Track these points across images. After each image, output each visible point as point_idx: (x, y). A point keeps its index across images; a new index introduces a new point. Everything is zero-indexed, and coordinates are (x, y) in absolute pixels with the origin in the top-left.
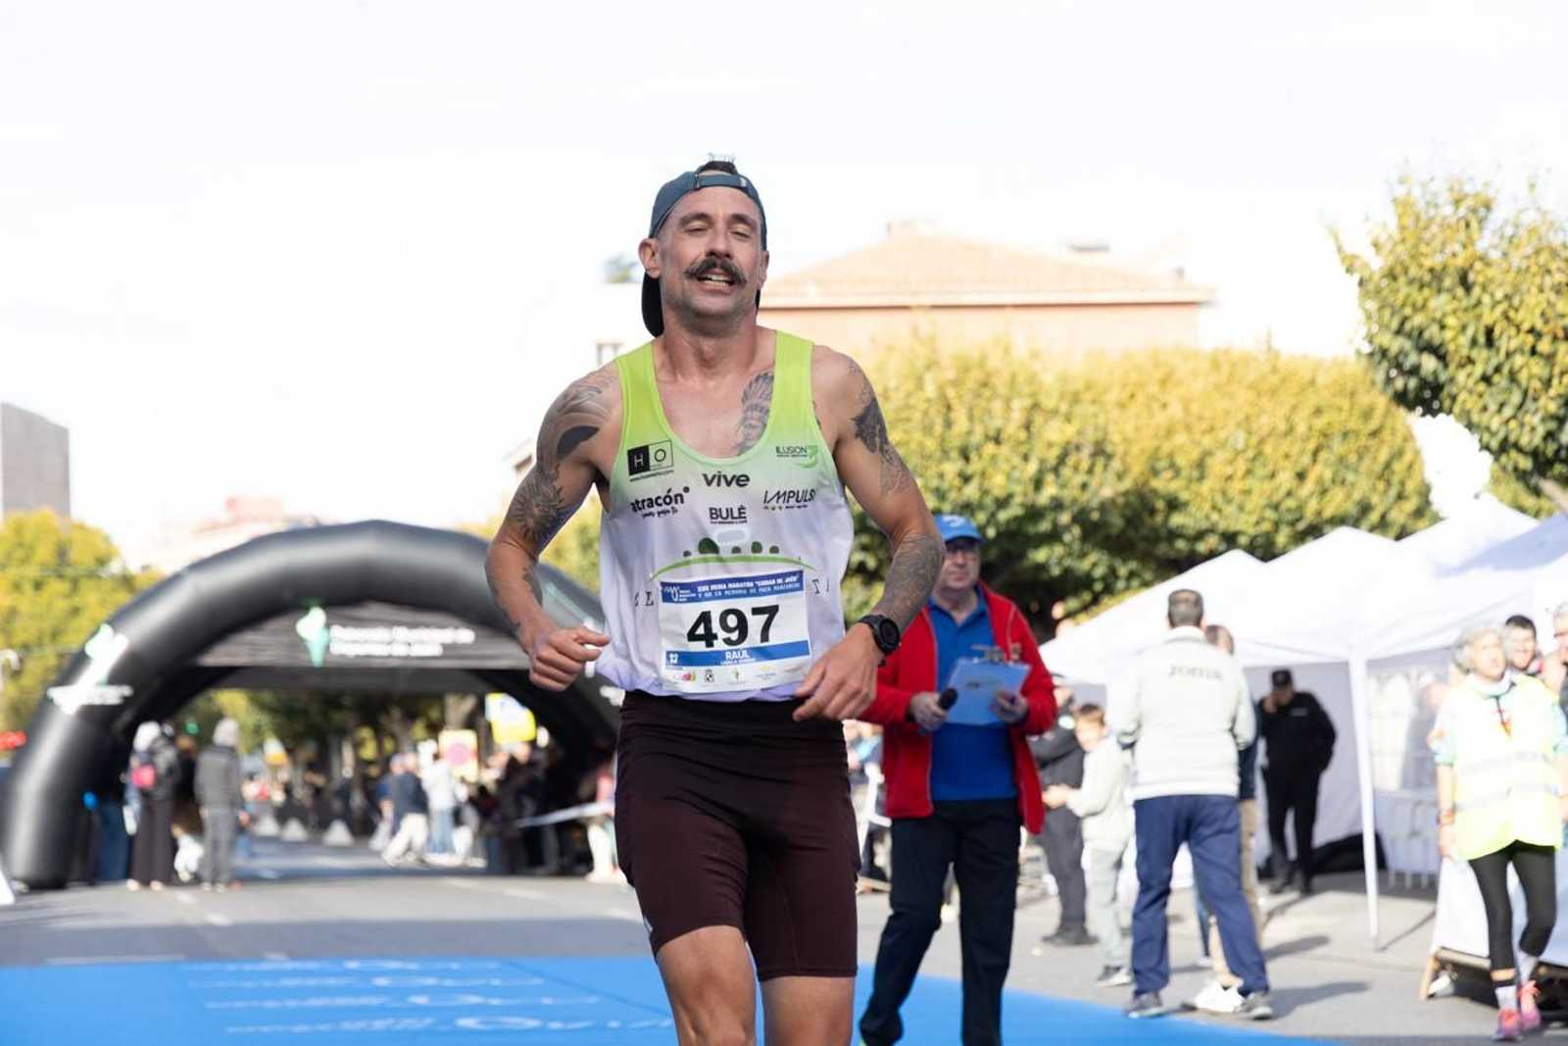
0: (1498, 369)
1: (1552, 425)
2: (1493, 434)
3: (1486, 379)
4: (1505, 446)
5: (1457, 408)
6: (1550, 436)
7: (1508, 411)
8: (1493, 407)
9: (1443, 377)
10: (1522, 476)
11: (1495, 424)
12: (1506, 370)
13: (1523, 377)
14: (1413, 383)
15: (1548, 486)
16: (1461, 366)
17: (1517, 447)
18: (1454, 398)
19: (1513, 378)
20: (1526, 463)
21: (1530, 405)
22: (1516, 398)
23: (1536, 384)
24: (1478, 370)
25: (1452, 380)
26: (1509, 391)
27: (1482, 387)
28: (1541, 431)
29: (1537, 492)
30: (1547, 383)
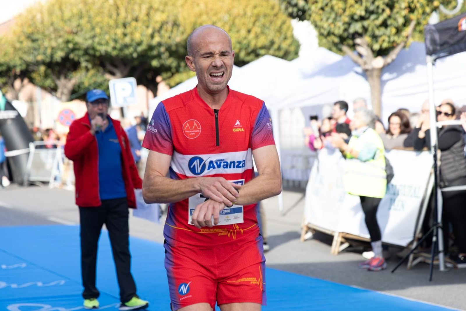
0: (327, 5)
1: (346, 26)
2: (325, 29)
3: (322, 9)
4: (329, 34)
5: (312, 19)
6: (346, 30)
7: (330, 21)
8: (325, 19)
9: (306, 7)
10: (335, 45)
11: (326, 25)
12: (330, 5)
13: (336, 8)
14: (295, 10)
15: (345, 48)
16: (313, 3)
17: (334, 34)
18: (310, 16)
19: (332, 8)
20: (337, 40)
21: (338, 19)
22: (333, 16)
23: (341, 11)
24: (320, 5)
25: (309, 9)
26: (330, 13)
27: (321, 12)
28: (342, 28)
29: (340, 50)
30: (344, 10)
